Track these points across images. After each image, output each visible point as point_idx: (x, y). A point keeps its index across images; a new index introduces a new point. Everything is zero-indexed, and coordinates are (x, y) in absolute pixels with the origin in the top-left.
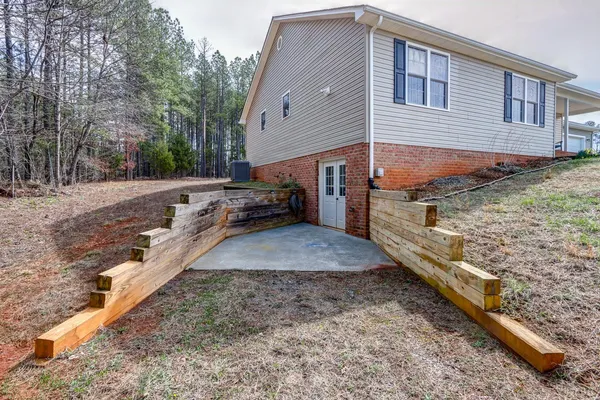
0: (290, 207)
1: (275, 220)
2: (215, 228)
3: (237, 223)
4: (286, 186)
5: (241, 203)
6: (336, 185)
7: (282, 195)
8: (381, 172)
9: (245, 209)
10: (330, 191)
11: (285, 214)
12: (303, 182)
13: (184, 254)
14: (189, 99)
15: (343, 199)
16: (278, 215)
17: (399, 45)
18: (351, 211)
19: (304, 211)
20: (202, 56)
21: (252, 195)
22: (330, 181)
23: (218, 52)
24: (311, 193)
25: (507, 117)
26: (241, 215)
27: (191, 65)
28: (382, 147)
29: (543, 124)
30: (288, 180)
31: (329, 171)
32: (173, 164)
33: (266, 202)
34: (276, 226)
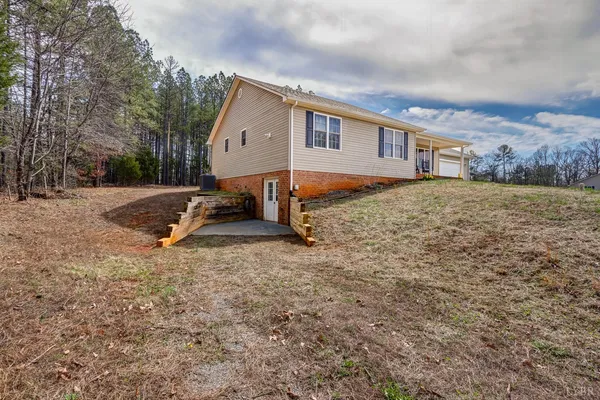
0: (244, 208)
1: (235, 217)
2: (200, 218)
3: (210, 217)
4: (242, 194)
5: (214, 204)
6: (274, 195)
7: (239, 200)
8: (297, 187)
9: (215, 208)
10: (271, 198)
11: (241, 213)
12: (254, 192)
13: (189, 227)
14: (155, 113)
15: (277, 203)
16: (236, 213)
17: (309, 114)
18: (281, 209)
19: (254, 211)
20: (168, 72)
21: (220, 200)
22: (271, 191)
23: (183, 69)
24: (258, 200)
25: (381, 154)
26: (213, 212)
27: (157, 80)
28: (298, 173)
29: (406, 158)
30: (244, 191)
31: (271, 185)
32: (140, 173)
33: (229, 204)
34: (235, 221)
